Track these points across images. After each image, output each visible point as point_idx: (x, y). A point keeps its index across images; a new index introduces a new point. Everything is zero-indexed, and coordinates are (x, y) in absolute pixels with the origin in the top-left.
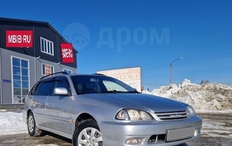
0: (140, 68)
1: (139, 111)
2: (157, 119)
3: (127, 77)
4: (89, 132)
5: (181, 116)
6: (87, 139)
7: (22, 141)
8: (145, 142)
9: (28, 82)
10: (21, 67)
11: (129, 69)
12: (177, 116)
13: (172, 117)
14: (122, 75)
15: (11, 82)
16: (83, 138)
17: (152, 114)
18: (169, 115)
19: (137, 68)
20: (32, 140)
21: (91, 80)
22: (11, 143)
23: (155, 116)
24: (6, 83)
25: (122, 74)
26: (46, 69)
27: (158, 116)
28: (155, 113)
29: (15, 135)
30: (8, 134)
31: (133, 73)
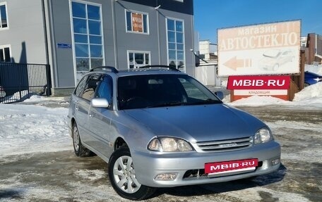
0: (299, 22)
1: (177, 140)
2: (199, 150)
3: (274, 40)
4: (125, 162)
5: (236, 145)
6: (123, 170)
7: (63, 163)
8: (179, 178)
9: (101, 47)
10: (87, 18)
11: (279, 24)
12: (228, 146)
13: (221, 146)
14: (265, 36)
15: (71, 47)
16: (120, 168)
17: (193, 145)
18: (218, 145)
19: (294, 23)
20: (75, 162)
21: (150, 82)
22: (47, 166)
23: (196, 146)
24: (62, 49)
25: (264, 34)
26: (133, 19)
27: (200, 146)
28: (197, 142)
29: (57, 153)
30: (46, 151)
31: (286, 32)
